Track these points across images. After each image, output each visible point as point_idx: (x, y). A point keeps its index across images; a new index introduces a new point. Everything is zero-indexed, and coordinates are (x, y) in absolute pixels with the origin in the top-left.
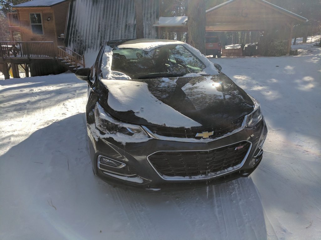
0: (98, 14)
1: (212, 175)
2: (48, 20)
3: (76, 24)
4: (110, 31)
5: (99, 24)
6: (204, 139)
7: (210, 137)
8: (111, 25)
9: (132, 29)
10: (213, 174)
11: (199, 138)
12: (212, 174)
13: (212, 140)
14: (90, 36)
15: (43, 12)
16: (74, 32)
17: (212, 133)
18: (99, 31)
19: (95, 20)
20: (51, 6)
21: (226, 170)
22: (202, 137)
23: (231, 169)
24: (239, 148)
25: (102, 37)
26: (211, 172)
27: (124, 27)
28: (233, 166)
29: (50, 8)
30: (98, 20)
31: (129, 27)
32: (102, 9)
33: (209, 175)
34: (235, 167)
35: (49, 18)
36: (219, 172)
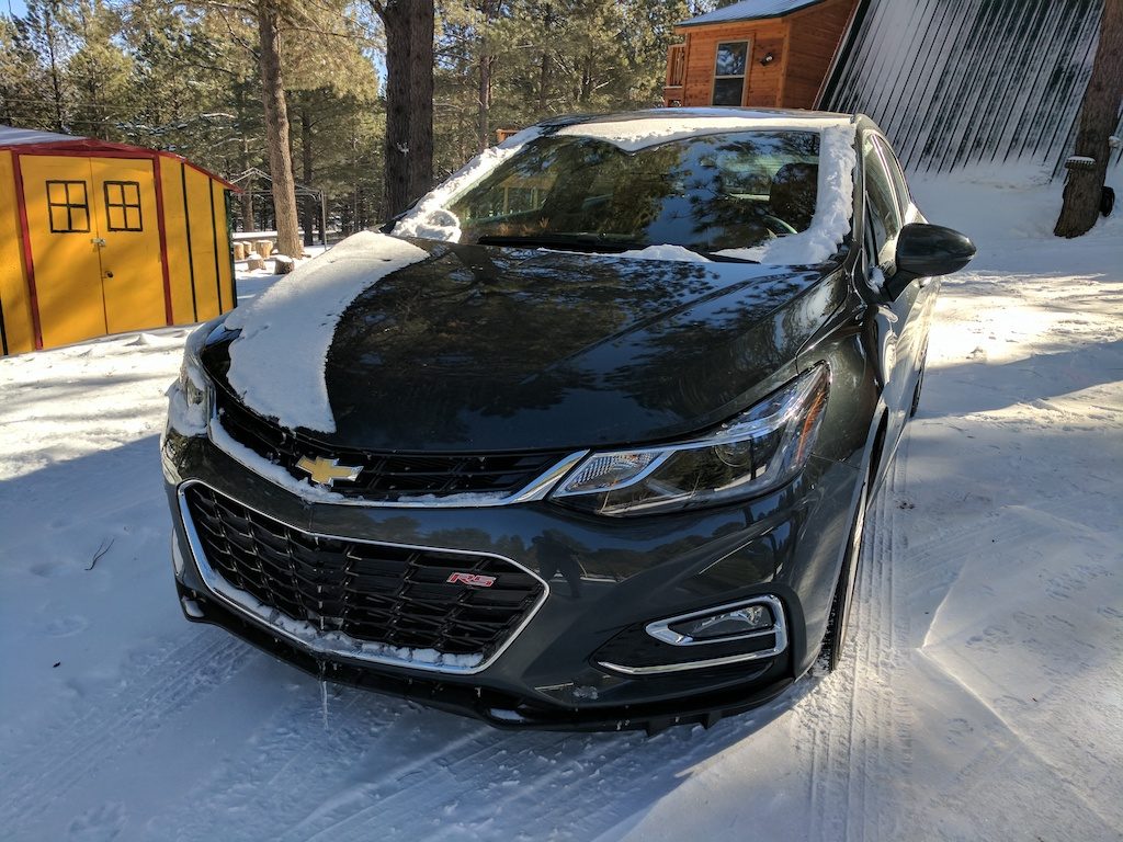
0: (955, 30)
1: (341, 645)
2: (764, 63)
3: (858, 74)
4: (982, 97)
5: (945, 73)
6: (312, 484)
7: (340, 486)
8: (992, 74)
9: (1079, 89)
10: (346, 640)
11: (299, 475)
12: (341, 638)
13: (335, 498)
14: (899, 117)
15: (757, 38)
16: (844, 104)
17: (352, 474)
18: (935, 98)
19: (933, 57)
20: (783, 15)
21: (404, 652)
22: (309, 475)
23: (424, 659)
24: (465, 578)
25: (940, 123)
26: (343, 628)
27: (1045, 77)
28: (443, 651)
29: (780, 19)
30: (944, 57)
31: (1070, 79)
32: (975, 12)
33: (330, 637)
34: (449, 658)
35: (769, 55)
36: (374, 646)
